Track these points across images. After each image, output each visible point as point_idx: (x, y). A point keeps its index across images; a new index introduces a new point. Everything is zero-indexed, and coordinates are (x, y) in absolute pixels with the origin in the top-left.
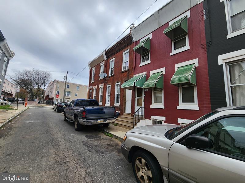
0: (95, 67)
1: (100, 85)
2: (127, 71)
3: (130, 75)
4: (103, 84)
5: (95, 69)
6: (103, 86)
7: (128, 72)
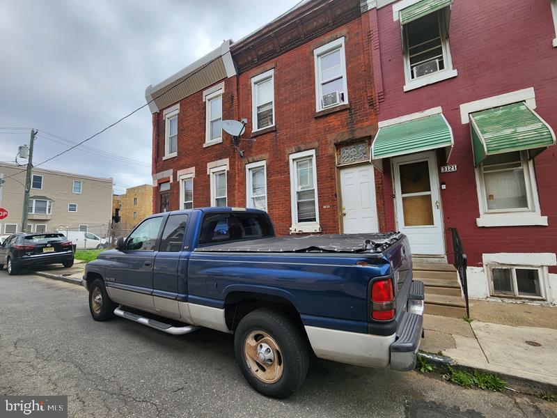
0: (178, 106)
1: (209, 165)
2: (343, 109)
3: (361, 121)
4: (226, 161)
5: (177, 112)
6: (227, 168)
7: (346, 114)
